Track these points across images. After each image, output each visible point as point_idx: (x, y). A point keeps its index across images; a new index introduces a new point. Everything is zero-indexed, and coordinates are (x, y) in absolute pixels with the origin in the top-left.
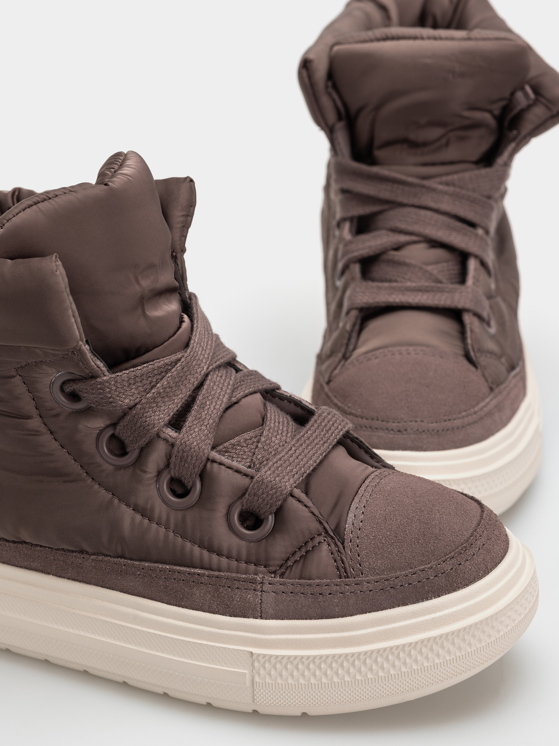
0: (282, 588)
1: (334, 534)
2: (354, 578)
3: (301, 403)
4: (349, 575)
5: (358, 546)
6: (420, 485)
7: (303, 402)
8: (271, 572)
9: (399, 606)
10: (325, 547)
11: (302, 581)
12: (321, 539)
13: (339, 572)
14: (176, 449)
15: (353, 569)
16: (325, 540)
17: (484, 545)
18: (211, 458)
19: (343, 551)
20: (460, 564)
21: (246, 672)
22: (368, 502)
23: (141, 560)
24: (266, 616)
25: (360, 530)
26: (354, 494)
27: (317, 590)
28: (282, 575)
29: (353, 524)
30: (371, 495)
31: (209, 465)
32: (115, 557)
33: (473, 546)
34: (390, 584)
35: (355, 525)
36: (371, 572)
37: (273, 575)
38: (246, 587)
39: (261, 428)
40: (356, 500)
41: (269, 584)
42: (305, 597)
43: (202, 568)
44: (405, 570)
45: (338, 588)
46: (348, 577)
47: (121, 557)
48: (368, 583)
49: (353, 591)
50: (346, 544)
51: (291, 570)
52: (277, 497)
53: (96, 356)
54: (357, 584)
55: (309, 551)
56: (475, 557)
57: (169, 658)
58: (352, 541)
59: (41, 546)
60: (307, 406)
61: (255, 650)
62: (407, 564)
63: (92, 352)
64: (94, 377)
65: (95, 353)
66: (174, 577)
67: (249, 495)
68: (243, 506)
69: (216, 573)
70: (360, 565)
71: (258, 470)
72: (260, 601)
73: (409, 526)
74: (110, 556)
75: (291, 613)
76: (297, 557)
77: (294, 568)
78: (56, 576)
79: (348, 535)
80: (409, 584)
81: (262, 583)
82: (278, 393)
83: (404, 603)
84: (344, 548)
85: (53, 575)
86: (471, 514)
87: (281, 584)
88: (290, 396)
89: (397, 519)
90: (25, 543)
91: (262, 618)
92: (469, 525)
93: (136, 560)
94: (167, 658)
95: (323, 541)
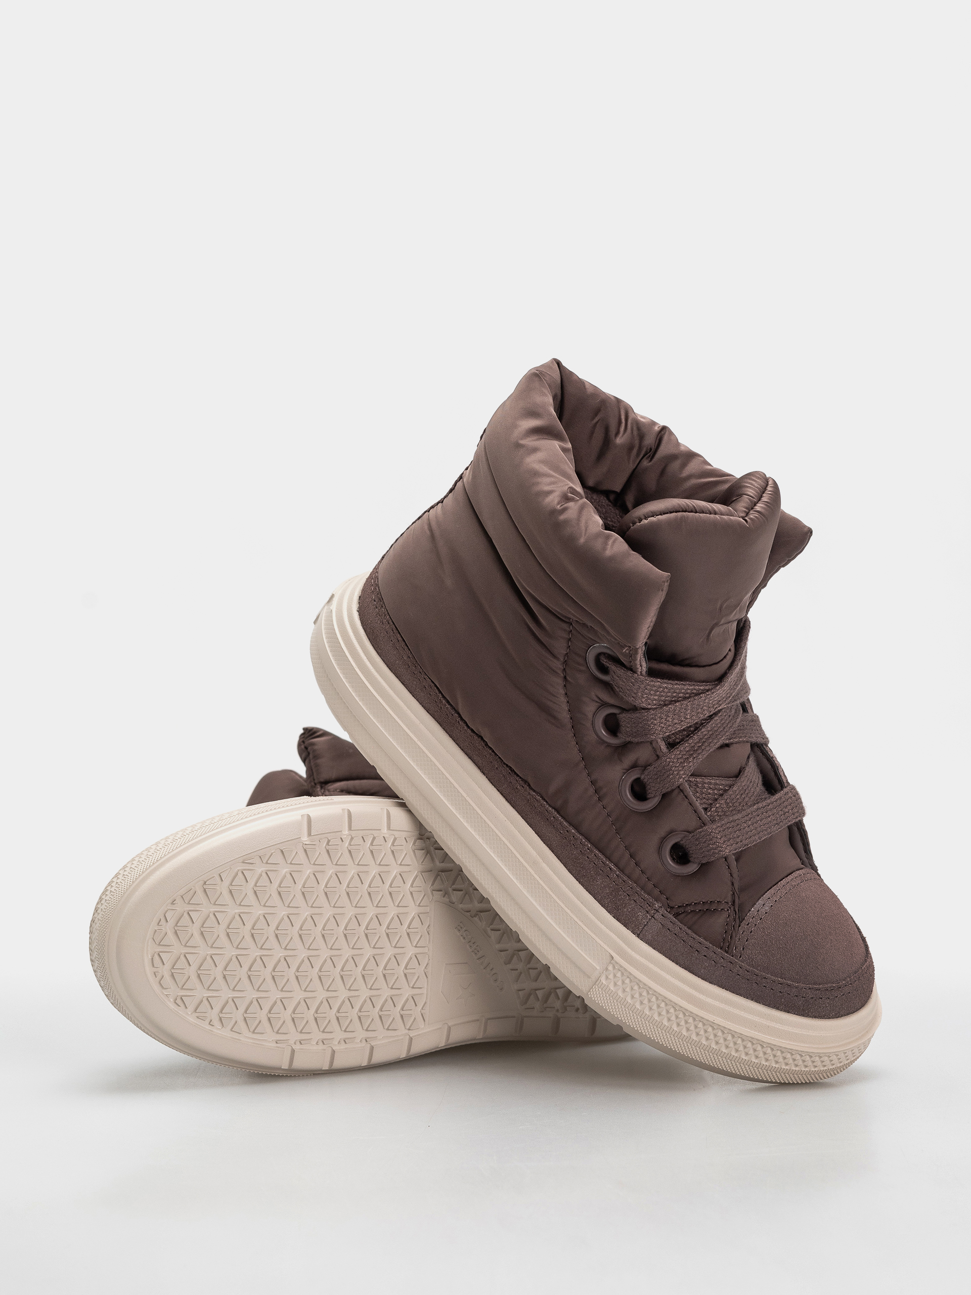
0: (670, 926)
1: (739, 910)
2: (732, 956)
3: (778, 769)
4: (730, 951)
5: (751, 932)
6: (830, 905)
7: (780, 770)
8: (668, 905)
9: (752, 1000)
10: (725, 915)
11: (689, 932)
12: (726, 907)
13: (723, 943)
14: (659, 762)
15: (736, 948)
16: (728, 910)
17: (849, 993)
18: (681, 788)
19: (737, 929)
20: (821, 998)
21: (598, 968)
22: (781, 899)
23: (570, 824)
24: (642, 937)
25: (761, 919)
26: (774, 883)
27: (697, 946)
28: (676, 915)
29: (758, 911)
30: (786, 893)
31: (676, 791)
32: (550, 806)
33: (840, 989)
34: (757, 980)
35: (760, 913)
36: (748, 961)
37: (669, 910)
38: (642, 904)
39: (734, 779)
40: (772, 891)
41: (662, 915)
42: (683, 945)
43: (616, 865)
44: (776, 976)
45: (715, 956)
46: (727, 952)
47: (556, 810)
48: (740, 967)
49: (724, 965)
50: (742, 924)
51: (686, 916)
52: (714, 853)
53: (645, 657)
54: (731, 963)
55: (711, 910)
56: (837, 999)
57: (542, 914)
58: (750, 925)
59: (493, 751)
60: (781, 776)
61: (617, 958)
62: (780, 972)
63: (644, 653)
64: (632, 670)
65: (646, 655)
66: (590, 856)
67: (693, 836)
68: (682, 840)
69: (625, 878)
70: (743, 949)
71: (713, 821)
72: (646, 923)
73: (801, 941)
74: (547, 802)
75: (664, 949)
76: (698, 908)
77: (689, 916)
78: (489, 780)
79: (748, 918)
80: (772, 989)
81: (657, 911)
82: (764, 748)
83: (758, 1000)
84: (739, 926)
85: (486, 777)
86: (855, 959)
87: (671, 922)
88: (772, 758)
89: (795, 929)
90: (482, 738)
91: (638, 937)
92: (848, 969)
93: (566, 821)
94: (540, 912)
95: (726, 910)
